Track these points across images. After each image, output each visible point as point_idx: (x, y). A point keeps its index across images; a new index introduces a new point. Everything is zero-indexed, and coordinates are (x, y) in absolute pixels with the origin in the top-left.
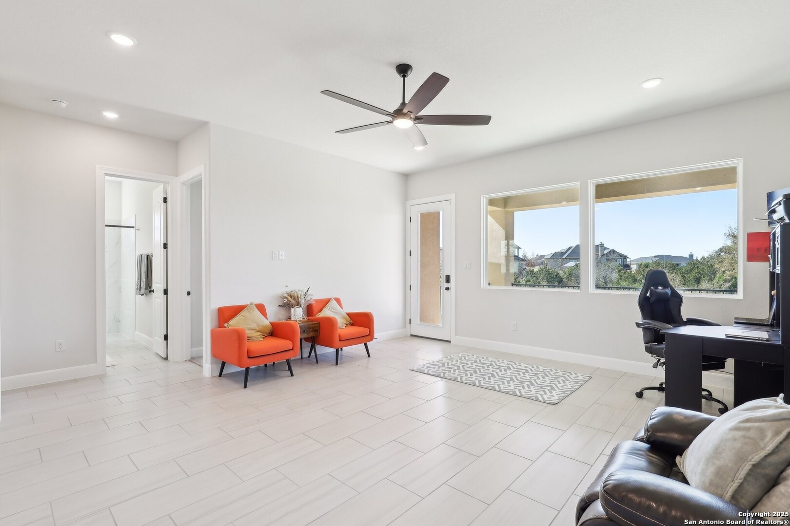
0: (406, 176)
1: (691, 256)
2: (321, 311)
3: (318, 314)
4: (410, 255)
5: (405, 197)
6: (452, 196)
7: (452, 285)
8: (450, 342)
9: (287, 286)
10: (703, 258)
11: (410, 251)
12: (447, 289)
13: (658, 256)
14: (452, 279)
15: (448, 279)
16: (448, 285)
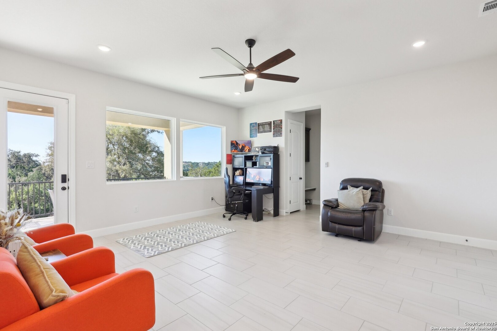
6: (71, 97)
7: (71, 183)
12: (64, 189)
14: (71, 177)
15: (64, 179)
16: (65, 185)
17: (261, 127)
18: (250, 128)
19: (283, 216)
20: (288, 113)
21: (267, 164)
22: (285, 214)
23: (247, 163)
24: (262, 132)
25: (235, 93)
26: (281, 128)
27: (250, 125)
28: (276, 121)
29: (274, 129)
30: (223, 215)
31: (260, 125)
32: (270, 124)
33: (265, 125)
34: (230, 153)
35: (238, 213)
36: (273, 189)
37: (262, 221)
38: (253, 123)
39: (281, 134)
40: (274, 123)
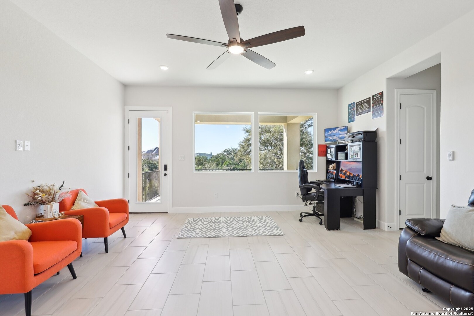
0: (125, 86)
1: (211, 153)
2: (73, 203)
3: (72, 208)
4: (129, 150)
5: (125, 103)
6: (170, 109)
7: (169, 171)
8: (167, 212)
9: (33, 181)
10: (218, 155)
11: (129, 146)
12: (165, 175)
13: (199, 153)
14: (169, 167)
15: (165, 168)
16: (166, 172)
17: (359, 107)
18: (348, 110)
19: (383, 231)
20: (390, 80)
21: (356, 155)
22: (386, 229)
23: (339, 154)
24: (360, 114)
25: (306, 73)
26: (382, 104)
27: (349, 107)
28: (375, 95)
29: (373, 106)
30: (301, 214)
31: (359, 104)
32: (368, 101)
33: (362, 104)
34: (323, 143)
35: (315, 215)
36: (363, 190)
37: (338, 231)
38: (351, 104)
39: (381, 112)
40: (373, 99)
